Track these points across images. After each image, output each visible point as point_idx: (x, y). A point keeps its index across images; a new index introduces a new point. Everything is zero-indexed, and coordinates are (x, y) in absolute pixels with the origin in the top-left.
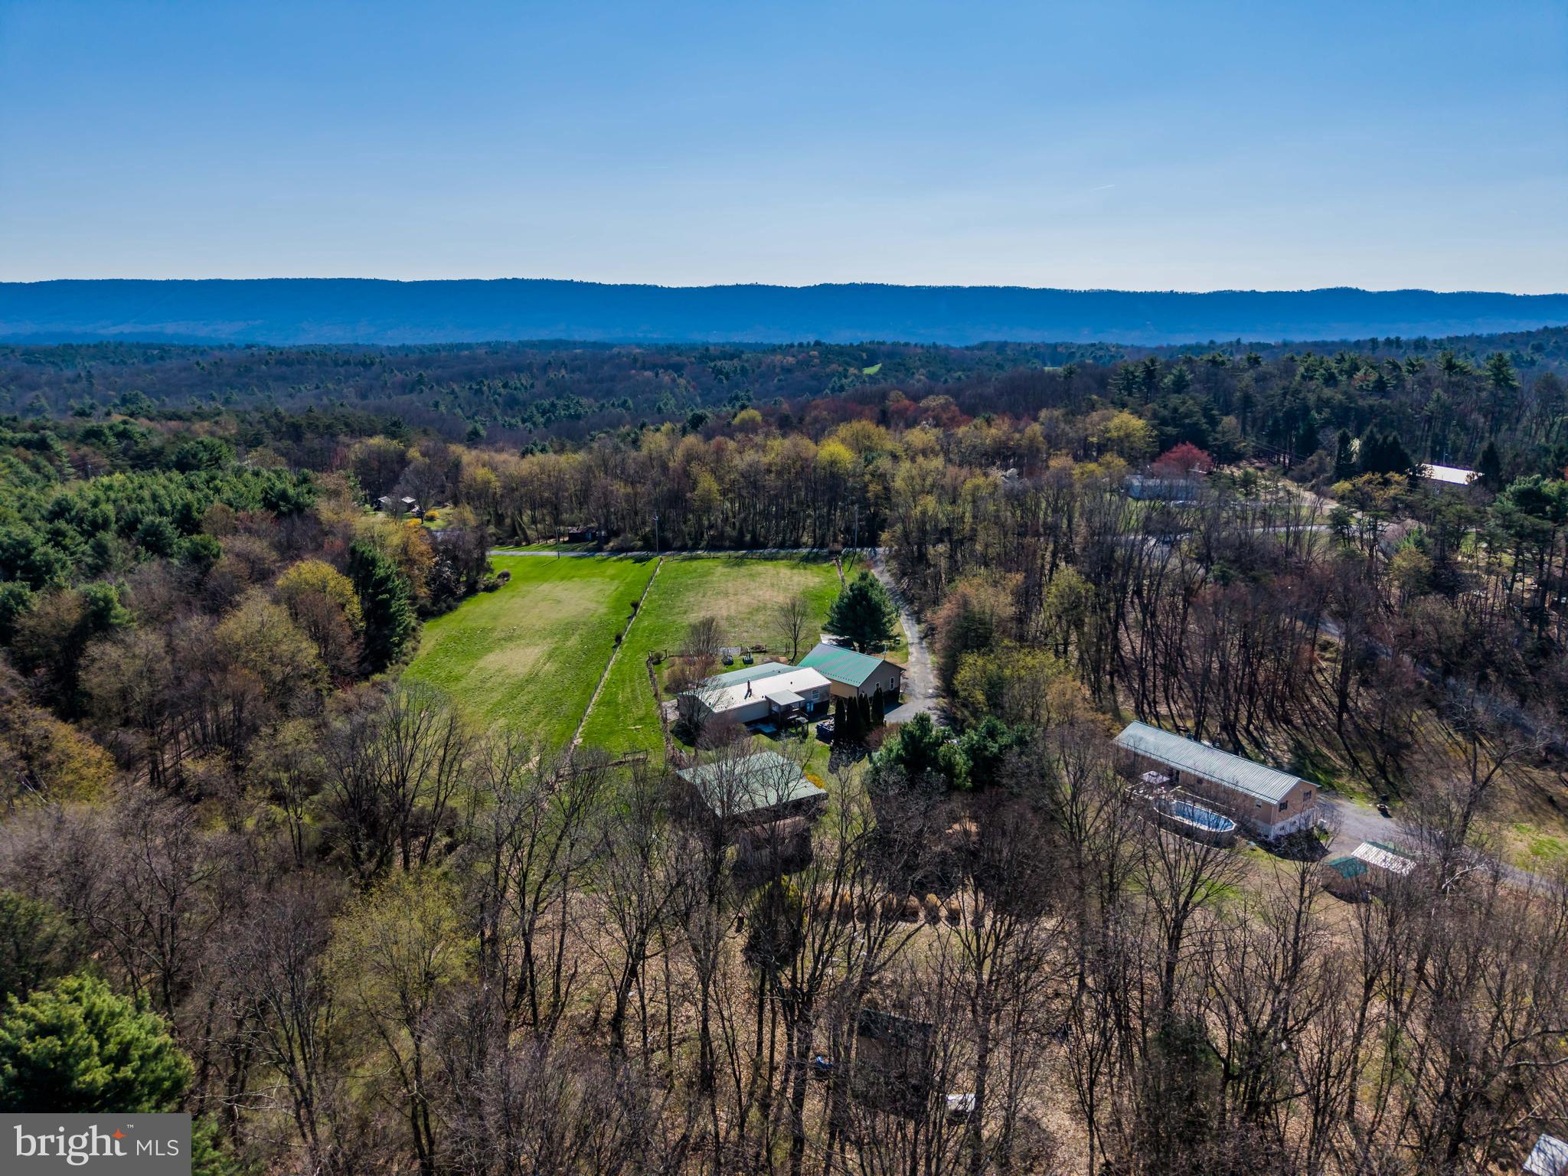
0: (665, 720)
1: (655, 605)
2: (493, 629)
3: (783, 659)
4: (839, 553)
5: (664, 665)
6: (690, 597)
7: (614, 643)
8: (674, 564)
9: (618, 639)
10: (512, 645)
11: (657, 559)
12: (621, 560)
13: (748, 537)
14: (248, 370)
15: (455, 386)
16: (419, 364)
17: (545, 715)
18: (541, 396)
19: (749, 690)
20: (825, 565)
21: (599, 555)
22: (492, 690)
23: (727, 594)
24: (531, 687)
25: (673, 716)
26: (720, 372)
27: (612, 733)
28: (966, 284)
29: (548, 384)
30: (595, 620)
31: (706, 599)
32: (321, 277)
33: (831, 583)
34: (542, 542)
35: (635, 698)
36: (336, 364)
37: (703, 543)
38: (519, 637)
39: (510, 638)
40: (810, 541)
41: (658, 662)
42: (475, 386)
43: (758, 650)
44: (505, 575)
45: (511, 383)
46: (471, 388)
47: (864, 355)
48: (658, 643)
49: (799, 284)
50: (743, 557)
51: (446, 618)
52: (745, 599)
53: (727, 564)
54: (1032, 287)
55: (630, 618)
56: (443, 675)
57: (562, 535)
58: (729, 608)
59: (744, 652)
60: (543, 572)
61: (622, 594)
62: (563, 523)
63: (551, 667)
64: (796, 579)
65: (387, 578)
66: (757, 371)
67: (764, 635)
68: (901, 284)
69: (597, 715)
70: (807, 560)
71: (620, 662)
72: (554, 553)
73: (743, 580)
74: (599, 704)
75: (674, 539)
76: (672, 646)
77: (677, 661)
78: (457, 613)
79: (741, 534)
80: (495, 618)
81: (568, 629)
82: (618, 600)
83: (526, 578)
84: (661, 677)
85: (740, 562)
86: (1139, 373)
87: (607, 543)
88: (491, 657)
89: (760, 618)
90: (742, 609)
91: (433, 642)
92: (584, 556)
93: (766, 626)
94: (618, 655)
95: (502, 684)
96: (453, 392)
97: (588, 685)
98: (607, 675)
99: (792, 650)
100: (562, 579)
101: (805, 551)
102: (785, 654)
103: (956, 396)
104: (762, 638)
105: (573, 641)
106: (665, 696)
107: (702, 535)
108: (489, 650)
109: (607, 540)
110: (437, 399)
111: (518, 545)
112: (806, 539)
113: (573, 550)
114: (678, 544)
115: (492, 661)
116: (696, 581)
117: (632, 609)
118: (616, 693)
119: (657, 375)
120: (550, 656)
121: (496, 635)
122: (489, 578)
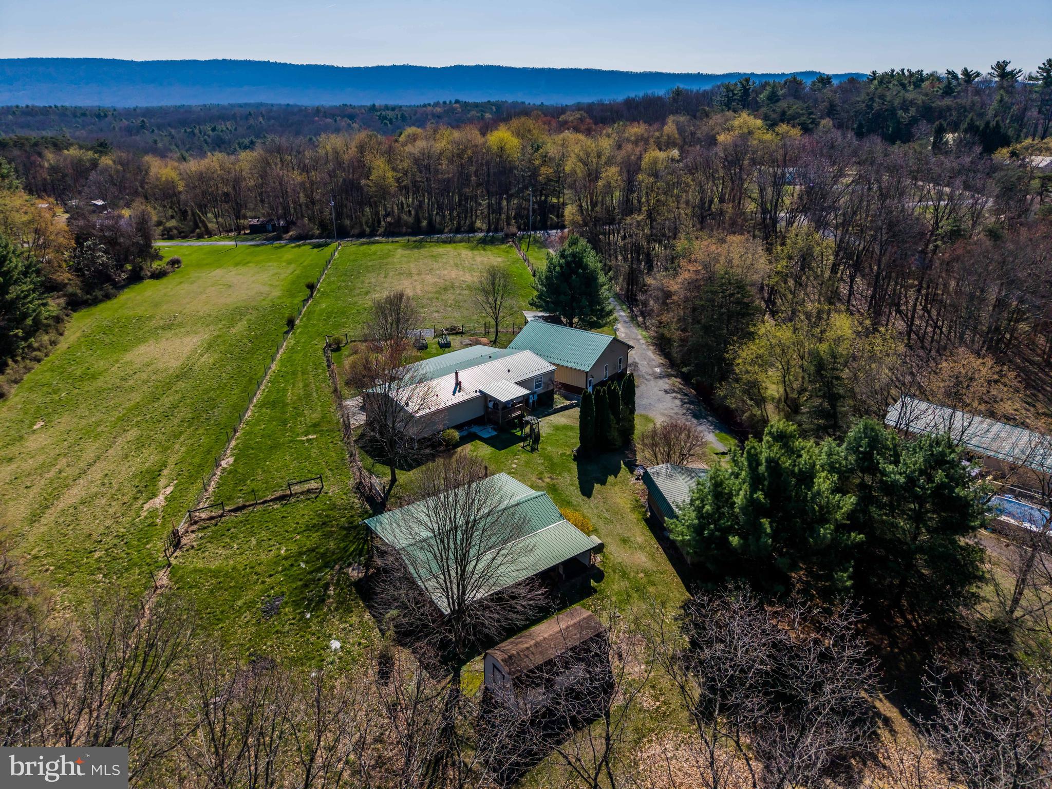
0: (347, 426)
1: (334, 286)
2: (150, 318)
3: (485, 340)
4: (514, 235)
5: (345, 352)
6: (371, 278)
7: (286, 329)
8: (353, 249)
9: (291, 323)
10: (169, 334)
11: (335, 244)
12: (299, 246)
13: (424, 223)
15: (173, 131)
16: (144, 115)
17: (190, 422)
18: (243, 137)
19: (458, 384)
20: (503, 246)
21: (277, 244)
22: (133, 389)
23: (410, 274)
24: (181, 385)
25: (359, 420)
26: (385, 118)
27: (275, 447)
29: (249, 128)
30: (266, 303)
31: (389, 280)
33: (514, 262)
34: (224, 234)
35: (308, 396)
36: (75, 116)
37: (381, 230)
38: (180, 325)
39: (168, 327)
40: (485, 227)
41: (338, 349)
42: (189, 130)
43: (454, 331)
44: (175, 262)
45: (219, 127)
46: (185, 131)
48: (337, 326)
49: (439, 65)
50: (421, 241)
51: (101, 306)
52: (430, 279)
53: (406, 247)
55: (306, 300)
56: (78, 373)
57: (244, 228)
58: (414, 288)
59: (438, 334)
60: (218, 259)
61: (298, 277)
62: (245, 217)
63: (208, 359)
64: (478, 259)
66: (414, 118)
67: (457, 315)
69: (258, 422)
70: (484, 242)
71: (292, 350)
72: (233, 243)
73: (426, 261)
74: (262, 405)
75: (352, 227)
76: (352, 330)
77: (363, 347)
78: (115, 301)
79: (418, 220)
80: (156, 305)
81: (235, 314)
82: (293, 283)
83: (199, 265)
84: (340, 365)
85: (419, 245)
86: (738, 90)
87: (287, 232)
88: (142, 349)
89: (450, 297)
90: (429, 288)
91: (78, 334)
92: (263, 244)
93: (457, 305)
94: (290, 341)
95: (145, 382)
96: (170, 134)
97: (251, 379)
98: (274, 367)
99: (493, 330)
100: (237, 265)
101: (481, 235)
102: (487, 334)
104: (455, 318)
105: (240, 328)
106: (346, 392)
107: (379, 222)
108: (142, 341)
109: (286, 230)
110: (156, 138)
111: (200, 237)
112: (479, 224)
113: (252, 240)
114: (356, 231)
115: (141, 353)
116: (376, 262)
117: (308, 292)
118: (285, 390)
119: (335, 121)
120: (210, 346)
121: (153, 323)
122: (156, 265)
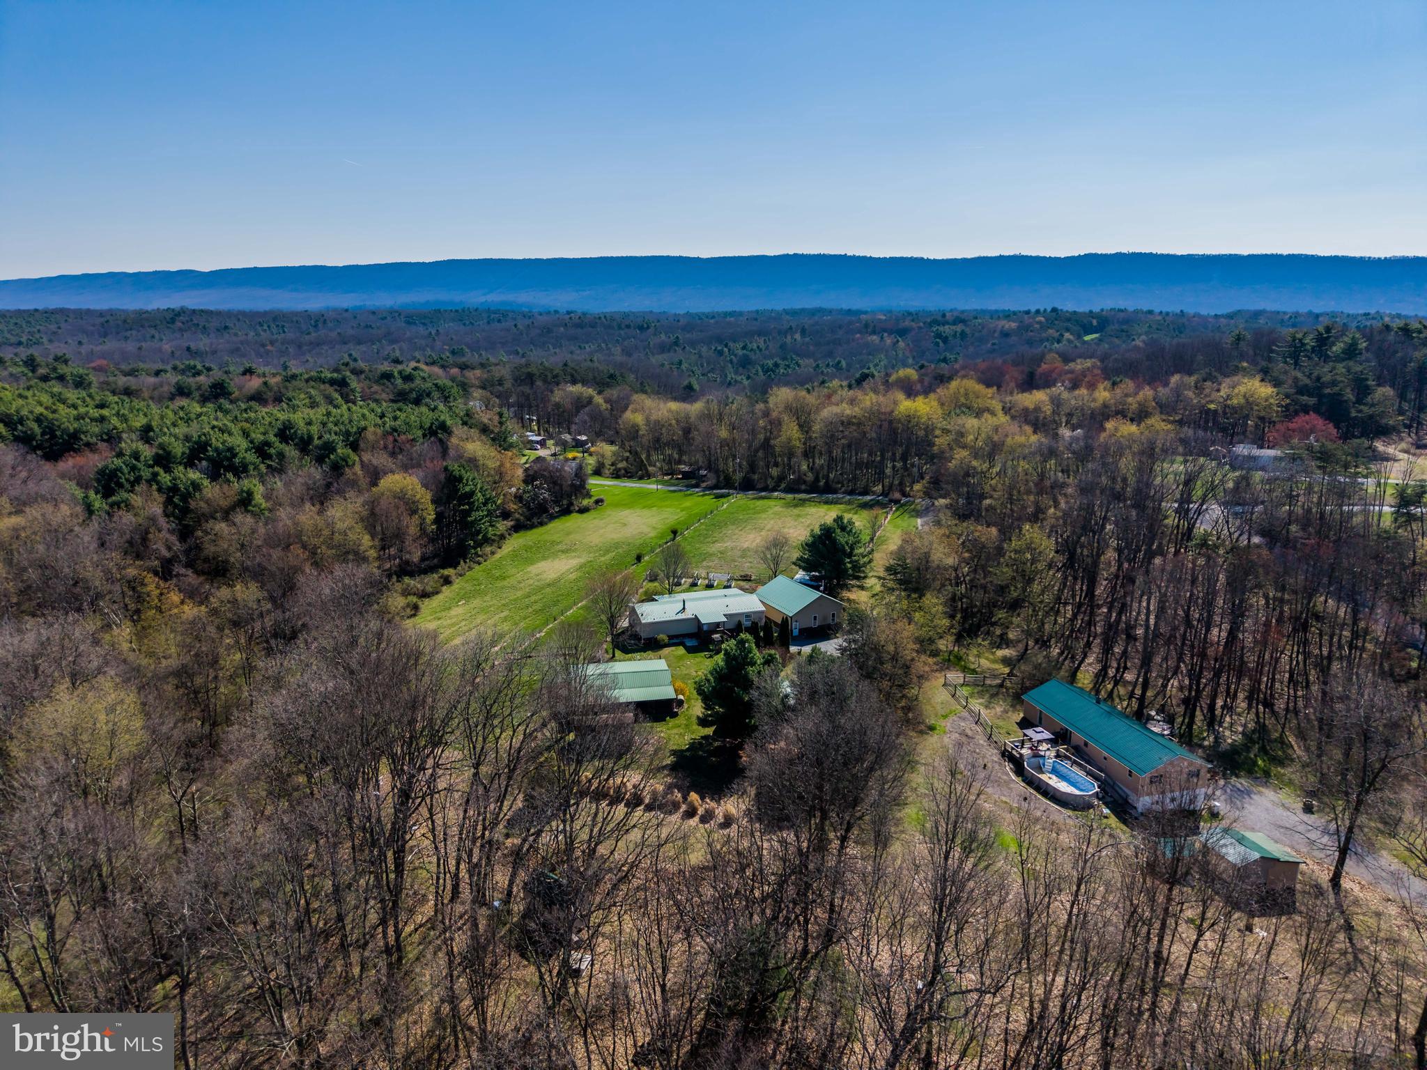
2: (560, 543)
4: (896, 502)
6: (730, 530)
7: (635, 562)
9: (639, 558)
10: (563, 556)
12: (705, 495)
13: (822, 483)
14: (549, 331)
15: (703, 348)
17: (537, 612)
19: (685, 609)
20: (881, 510)
21: (690, 491)
22: (521, 588)
23: (762, 529)
24: (548, 589)
25: (625, 623)
28: (1245, 251)
29: (780, 346)
31: (741, 533)
32: (638, 255)
34: (658, 477)
37: (783, 486)
38: (574, 550)
39: (565, 551)
41: (654, 580)
43: (743, 578)
44: (599, 502)
45: (750, 346)
46: (715, 350)
47: (1095, 322)
49: (1062, 254)
50: (805, 500)
54: (1321, 254)
55: (667, 543)
56: (498, 574)
57: (679, 473)
59: (731, 579)
60: (635, 501)
61: (677, 523)
63: (574, 576)
65: (472, 493)
66: (977, 335)
68: (1172, 252)
70: (864, 505)
72: (661, 487)
73: (788, 519)
75: (763, 481)
78: (544, 527)
79: (817, 479)
80: (569, 533)
81: (612, 547)
83: (617, 505)
85: (800, 504)
87: (706, 482)
91: (511, 548)
92: (680, 491)
94: (630, 571)
95: (530, 585)
100: (645, 507)
101: (870, 498)
103: (1102, 361)
105: (608, 557)
107: (785, 479)
108: (544, 558)
111: (641, 478)
112: (878, 487)
113: (676, 485)
114: (764, 485)
115: (539, 567)
116: (747, 516)
117: (672, 536)
119: (881, 339)
120: (581, 567)
121: (559, 547)
122: (585, 502)
